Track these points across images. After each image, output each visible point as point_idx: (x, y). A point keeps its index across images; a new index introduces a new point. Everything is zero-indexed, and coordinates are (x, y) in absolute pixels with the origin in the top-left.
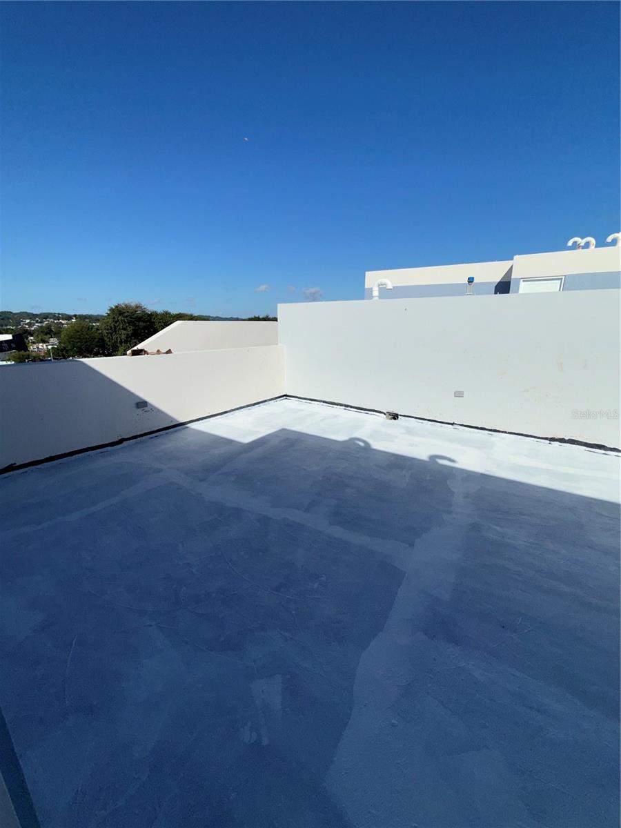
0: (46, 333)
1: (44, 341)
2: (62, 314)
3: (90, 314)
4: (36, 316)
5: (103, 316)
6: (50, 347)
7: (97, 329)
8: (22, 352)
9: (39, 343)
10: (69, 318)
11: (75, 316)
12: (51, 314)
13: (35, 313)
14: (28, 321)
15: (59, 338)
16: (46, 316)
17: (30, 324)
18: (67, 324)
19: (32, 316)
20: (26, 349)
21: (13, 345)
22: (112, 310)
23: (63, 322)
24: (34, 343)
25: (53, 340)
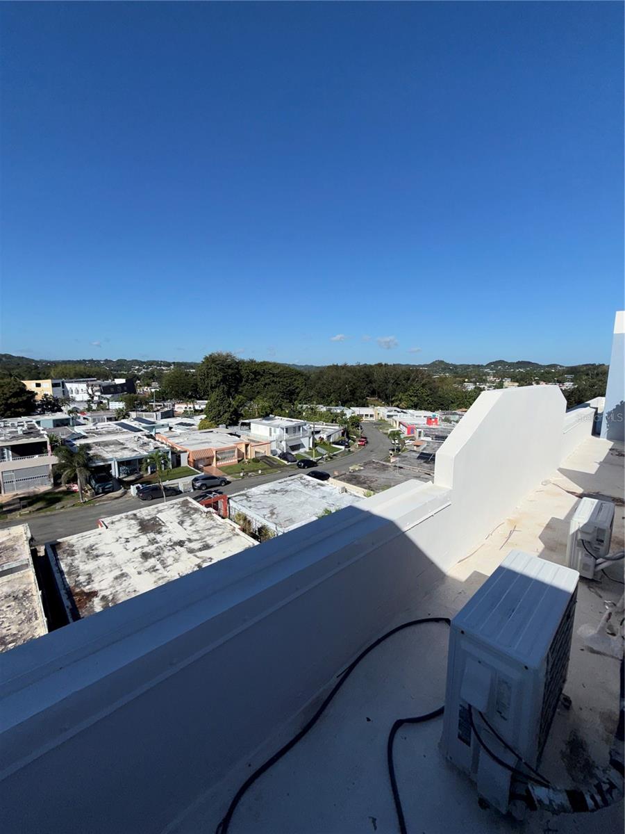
0: (151, 377)
1: (149, 385)
2: (164, 362)
3: (185, 361)
4: (144, 363)
5: (198, 364)
6: (153, 390)
7: (193, 376)
8: (132, 395)
9: (145, 386)
10: (168, 365)
11: (174, 363)
12: (154, 361)
13: (143, 360)
14: (137, 367)
15: (160, 382)
16: (151, 363)
17: (139, 370)
18: (167, 370)
19: (141, 363)
20: (135, 392)
21: (125, 388)
22: (206, 358)
23: (164, 368)
24: (140, 386)
25: (154, 384)
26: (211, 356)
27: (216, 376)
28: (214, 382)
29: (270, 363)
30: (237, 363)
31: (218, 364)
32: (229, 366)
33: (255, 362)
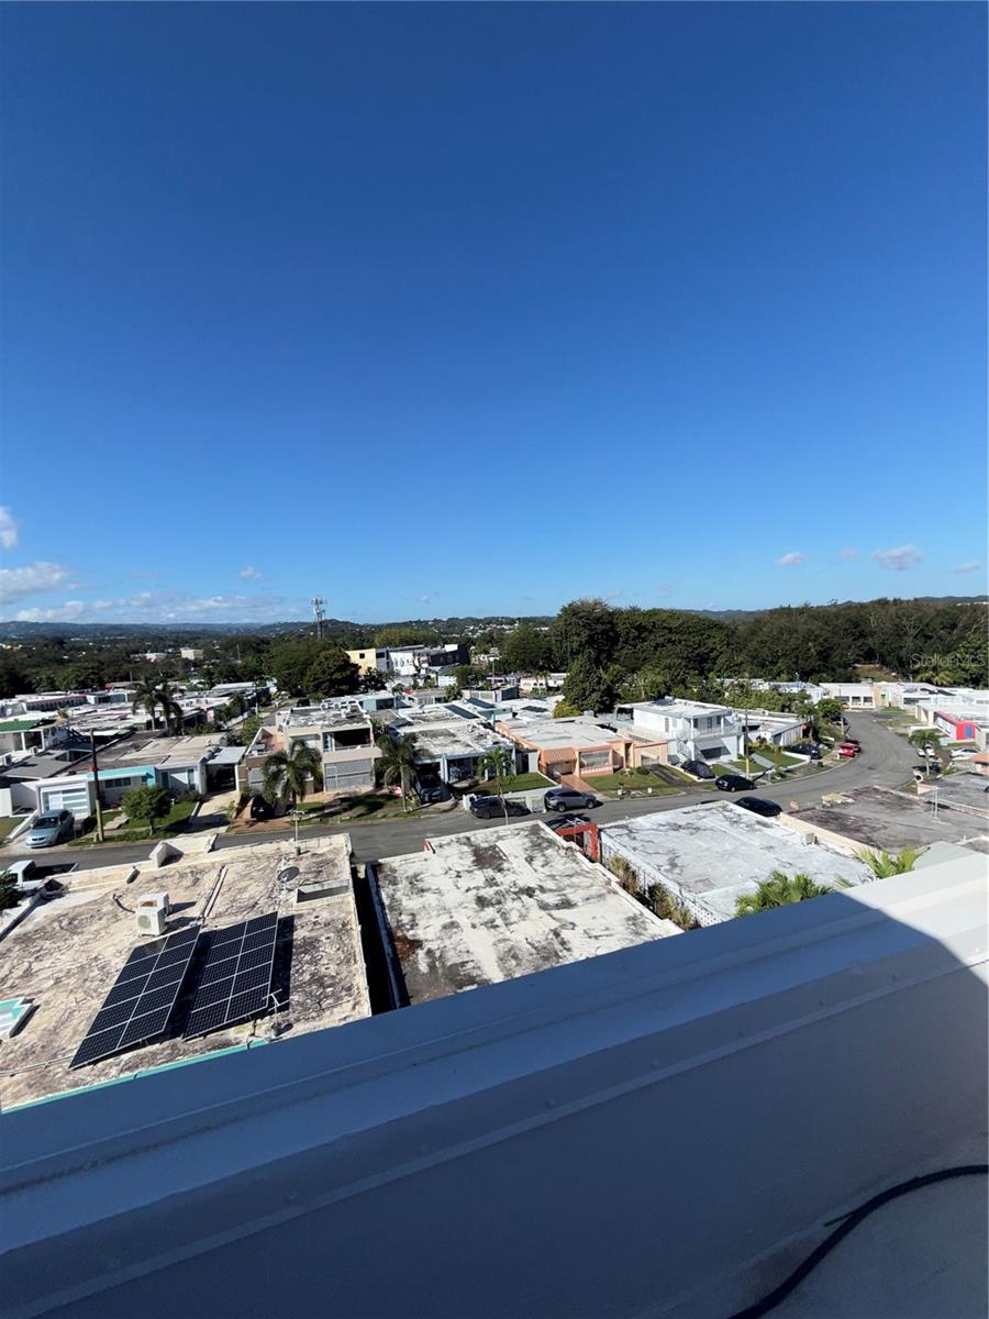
0: (490, 640)
1: (486, 652)
2: (506, 618)
3: (534, 616)
4: (480, 621)
5: (551, 618)
6: (492, 659)
7: (546, 636)
8: (466, 666)
9: (481, 653)
10: (511, 622)
11: (519, 619)
12: (494, 618)
13: (479, 618)
14: (472, 628)
15: (501, 647)
16: (489, 621)
17: (473, 632)
18: (510, 629)
19: (476, 622)
20: (469, 663)
21: (457, 657)
22: (564, 610)
23: (506, 627)
24: (476, 654)
25: (494, 650)
26: (570, 605)
27: (579, 635)
28: (575, 645)
29: (664, 611)
30: (611, 614)
31: (581, 618)
32: (598, 620)
33: (639, 610)
